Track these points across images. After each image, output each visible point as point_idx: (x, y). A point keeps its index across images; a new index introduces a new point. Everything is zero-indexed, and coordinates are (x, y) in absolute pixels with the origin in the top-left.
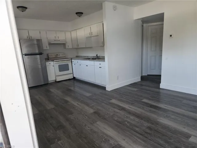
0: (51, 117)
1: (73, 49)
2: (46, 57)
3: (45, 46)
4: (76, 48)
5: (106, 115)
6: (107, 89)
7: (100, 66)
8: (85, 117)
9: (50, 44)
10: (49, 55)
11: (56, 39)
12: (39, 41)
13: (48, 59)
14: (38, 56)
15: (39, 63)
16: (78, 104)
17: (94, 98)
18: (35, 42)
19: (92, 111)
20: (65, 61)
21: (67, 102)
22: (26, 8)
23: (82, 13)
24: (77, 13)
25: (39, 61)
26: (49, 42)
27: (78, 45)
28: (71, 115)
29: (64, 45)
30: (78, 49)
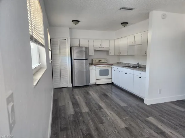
0: (83, 121)
1: (115, 55)
2: (91, 62)
3: (91, 52)
4: (118, 55)
5: (139, 136)
6: (145, 102)
7: (140, 76)
8: (115, 132)
9: (95, 51)
10: (93, 60)
11: (101, 47)
12: (87, 48)
13: (91, 64)
14: (84, 61)
15: (85, 67)
16: (110, 113)
17: (129, 110)
18: (84, 49)
19: (123, 126)
20: (107, 67)
21: (100, 108)
22: (79, 21)
23: (127, 23)
24: (122, 23)
25: (85, 65)
26: (94, 49)
27: (120, 53)
28: (102, 125)
29: (107, 51)
30: (119, 56)
